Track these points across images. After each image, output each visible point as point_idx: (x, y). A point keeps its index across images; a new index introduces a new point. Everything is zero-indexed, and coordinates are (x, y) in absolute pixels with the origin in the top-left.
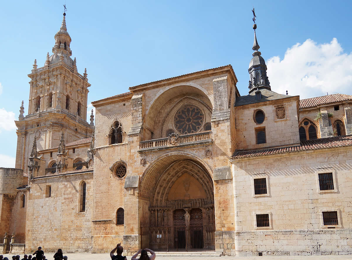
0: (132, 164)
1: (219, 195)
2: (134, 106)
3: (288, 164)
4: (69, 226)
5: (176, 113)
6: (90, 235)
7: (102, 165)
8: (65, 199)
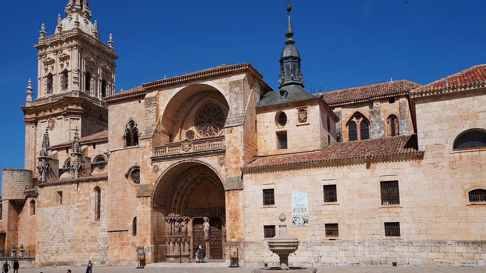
0: (145, 171)
1: (230, 205)
2: (147, 106)
3: (296, 175)
4: (83, 237)
5: (196, 112)
6: (106, 246)
7: (116, 170)
8: (78, 207)
